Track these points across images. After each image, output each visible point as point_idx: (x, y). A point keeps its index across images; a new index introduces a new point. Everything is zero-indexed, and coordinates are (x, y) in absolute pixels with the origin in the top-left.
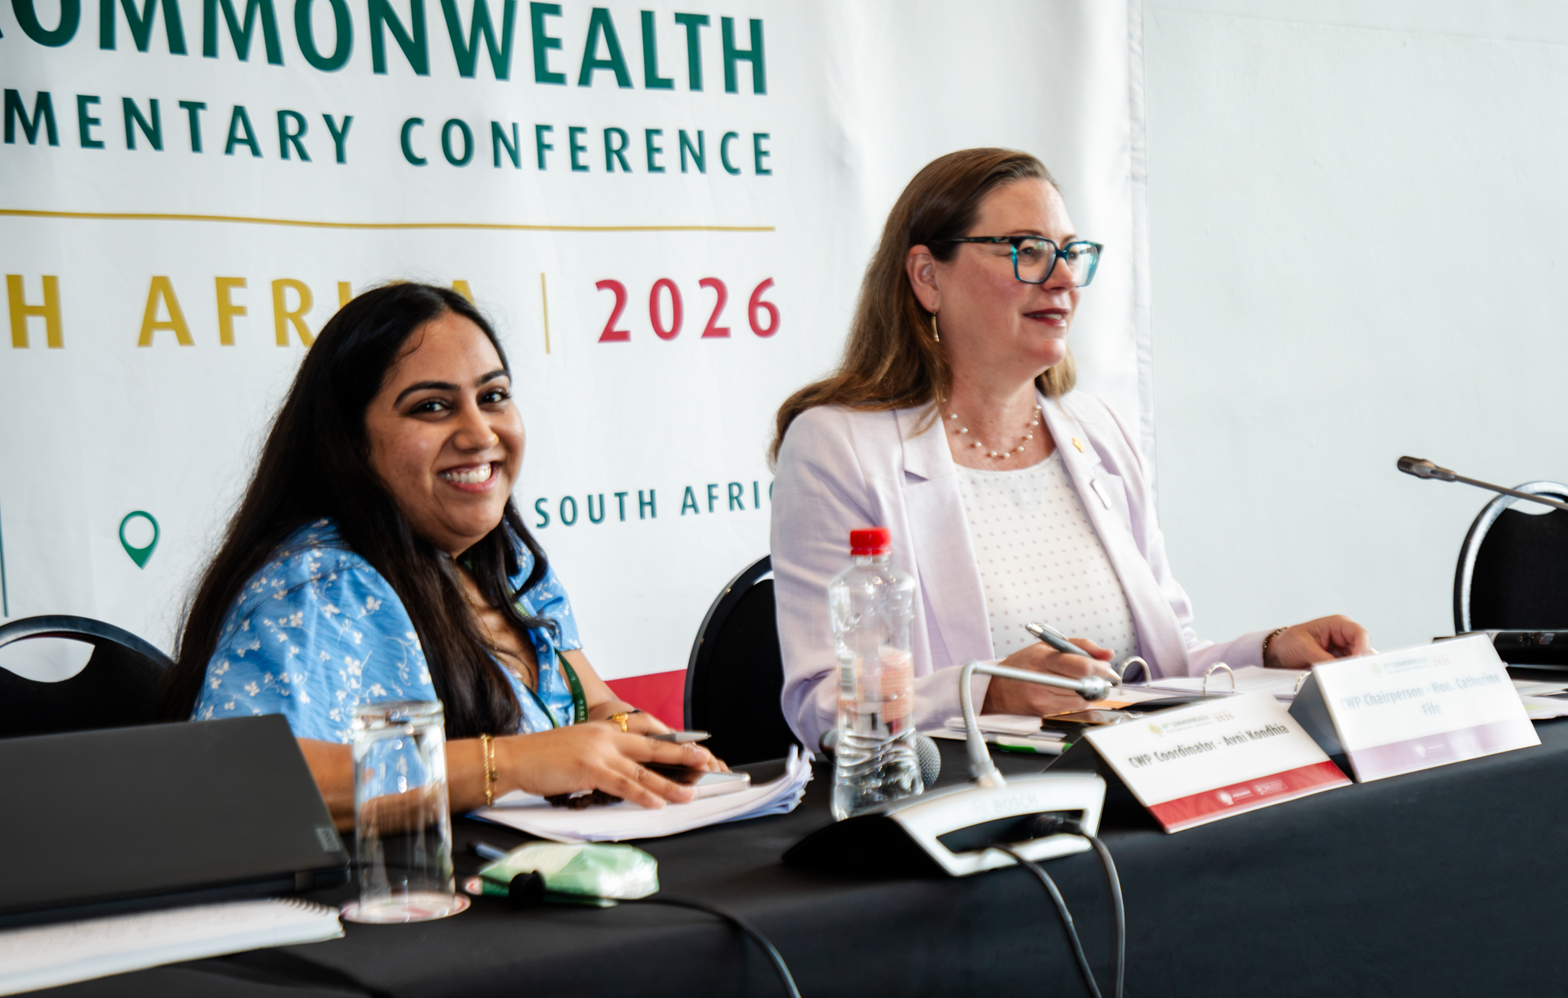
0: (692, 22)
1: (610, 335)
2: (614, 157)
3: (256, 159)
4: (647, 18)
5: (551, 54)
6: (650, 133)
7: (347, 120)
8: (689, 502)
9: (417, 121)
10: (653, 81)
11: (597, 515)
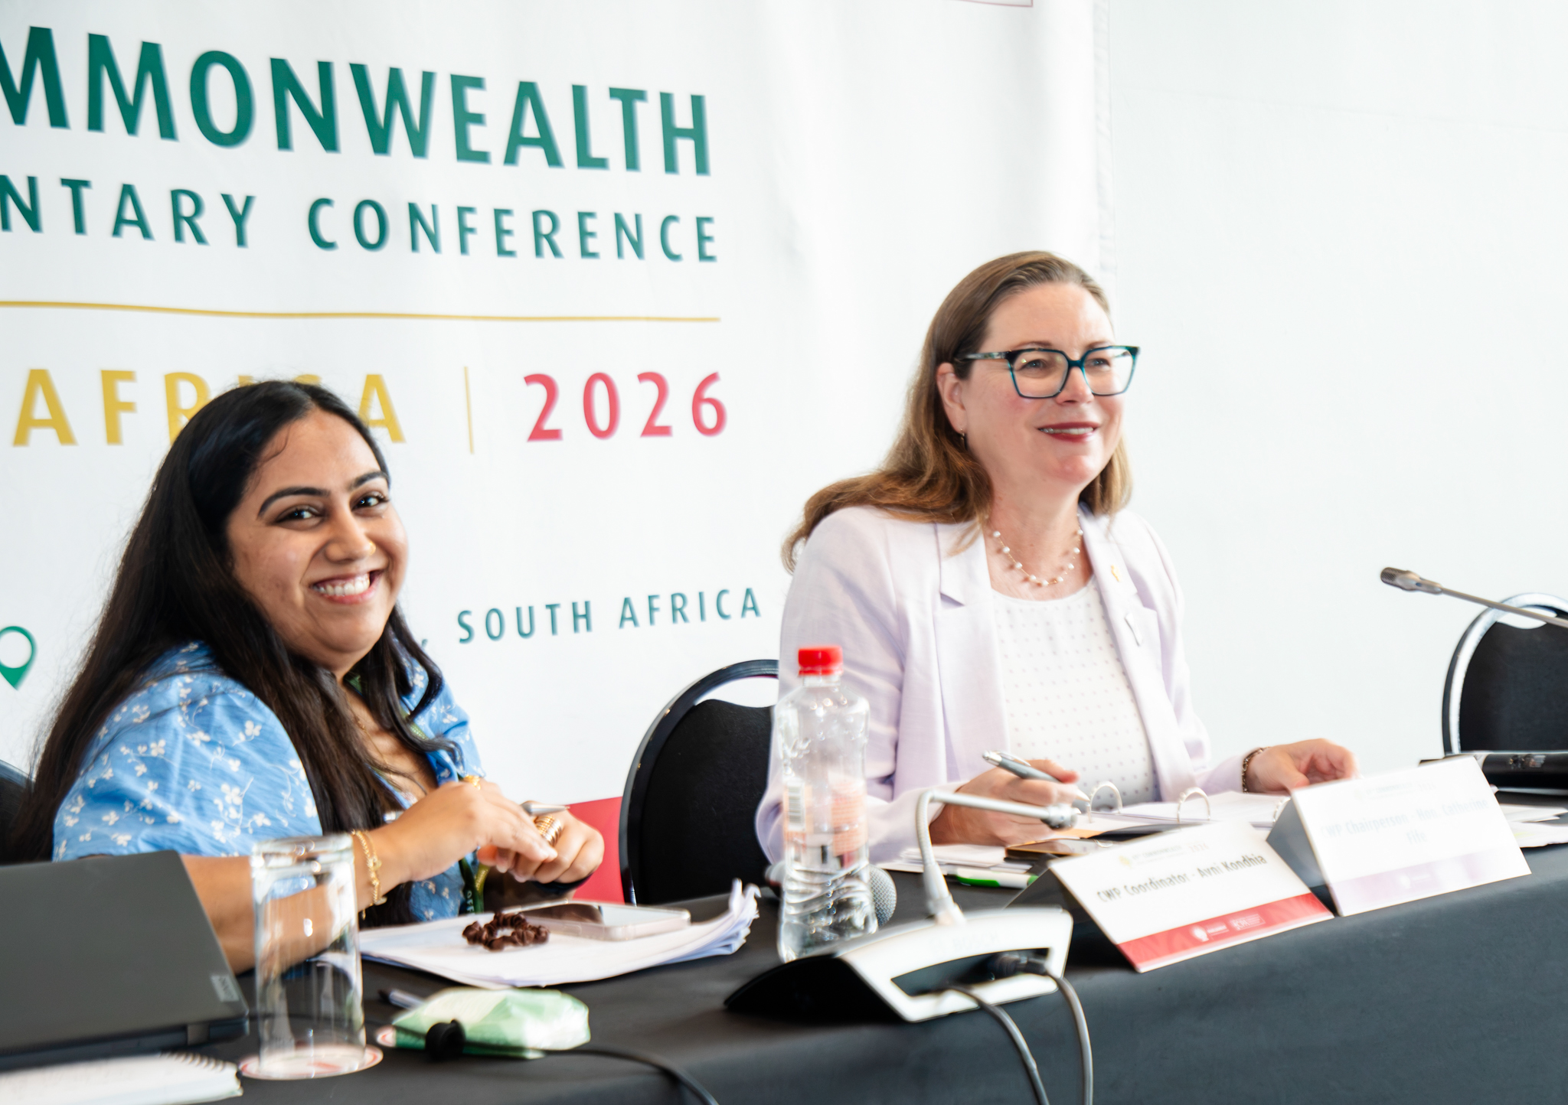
0: (628, 98)
1: (540, 433)
2: (543, 241)
3: (147, 242)
4: (579, 93)
5: (473, 130)
6: (582, 216)
7: (249, 200)
8: (627, 615)
9: (326, 202)
10: (586, 160)
11: (526, 629)
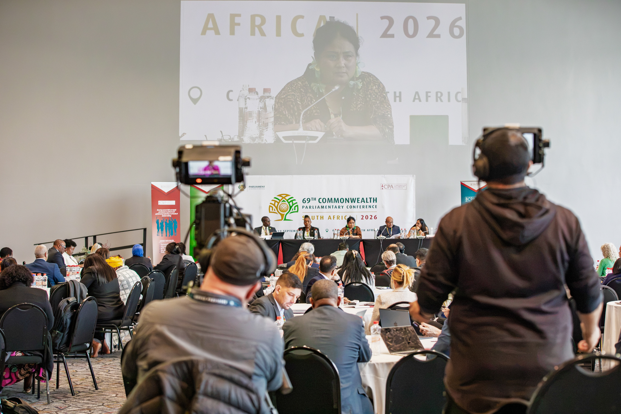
0: (370, 198)
1: (362, 219)
2: (364, 207)
4: (367, 198)
8: (368, 230)
9: (348, 206)
10: (367, 202)
